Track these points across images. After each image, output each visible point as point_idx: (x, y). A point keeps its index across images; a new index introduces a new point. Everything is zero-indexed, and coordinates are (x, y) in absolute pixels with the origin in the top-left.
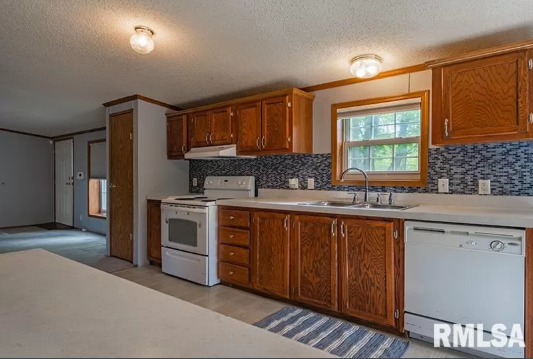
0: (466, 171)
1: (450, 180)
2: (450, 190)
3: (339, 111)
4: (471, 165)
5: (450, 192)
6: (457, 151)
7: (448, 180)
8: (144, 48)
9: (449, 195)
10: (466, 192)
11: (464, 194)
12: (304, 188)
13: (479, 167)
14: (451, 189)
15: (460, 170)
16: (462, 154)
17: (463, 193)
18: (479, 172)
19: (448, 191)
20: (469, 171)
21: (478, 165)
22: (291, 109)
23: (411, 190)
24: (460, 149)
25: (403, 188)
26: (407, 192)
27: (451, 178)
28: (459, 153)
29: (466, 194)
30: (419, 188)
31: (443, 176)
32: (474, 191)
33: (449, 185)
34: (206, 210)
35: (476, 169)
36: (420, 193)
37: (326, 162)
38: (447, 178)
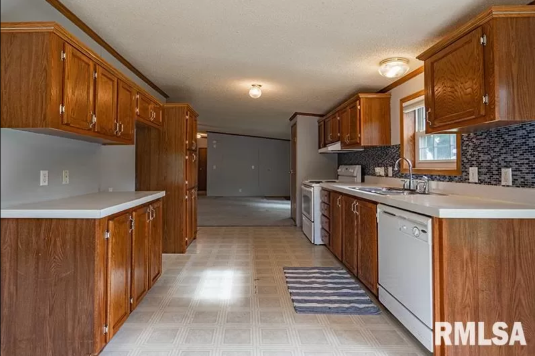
0: (492, 158)
1: (479, 168)
2: (479, 180)
3: (404, 105)
4: (495, 152)
5: (480, 181)
6: (483, 136)
7: (477, 168)
8: (255, 95)
9: (478, 185)
10: (492, 182)
11: (491, 184)
12: (387, 176)
13: (502, 154)
14: (480, 178)
15: (486, 157)
16: (487, 140)
17: (489, 183)
18: (502, 160)
19: (477, 181)
20: (494, 158)
21: (502, 151)
22: (360, 110)
23: (451, 180)
24: (486, 134)
25: (444, 177)
26: (448, 181)
27: (479, 166)
28: (485, 138)
29: (492, 185)
30: (456, 177)
31: (473, 164)
32: (498, 182)
33: (478, 174)
34: (312, 190)
35: (500, 156)
36: (456, 182)
37: (398, 152)
38: (477, 166)
